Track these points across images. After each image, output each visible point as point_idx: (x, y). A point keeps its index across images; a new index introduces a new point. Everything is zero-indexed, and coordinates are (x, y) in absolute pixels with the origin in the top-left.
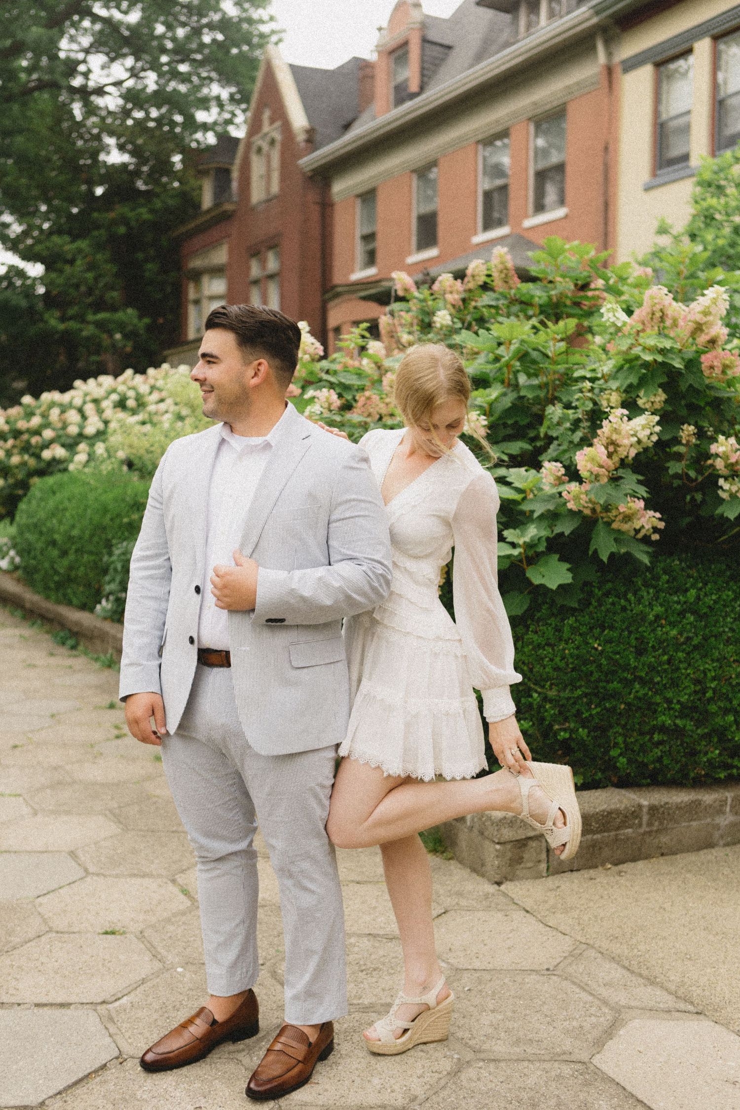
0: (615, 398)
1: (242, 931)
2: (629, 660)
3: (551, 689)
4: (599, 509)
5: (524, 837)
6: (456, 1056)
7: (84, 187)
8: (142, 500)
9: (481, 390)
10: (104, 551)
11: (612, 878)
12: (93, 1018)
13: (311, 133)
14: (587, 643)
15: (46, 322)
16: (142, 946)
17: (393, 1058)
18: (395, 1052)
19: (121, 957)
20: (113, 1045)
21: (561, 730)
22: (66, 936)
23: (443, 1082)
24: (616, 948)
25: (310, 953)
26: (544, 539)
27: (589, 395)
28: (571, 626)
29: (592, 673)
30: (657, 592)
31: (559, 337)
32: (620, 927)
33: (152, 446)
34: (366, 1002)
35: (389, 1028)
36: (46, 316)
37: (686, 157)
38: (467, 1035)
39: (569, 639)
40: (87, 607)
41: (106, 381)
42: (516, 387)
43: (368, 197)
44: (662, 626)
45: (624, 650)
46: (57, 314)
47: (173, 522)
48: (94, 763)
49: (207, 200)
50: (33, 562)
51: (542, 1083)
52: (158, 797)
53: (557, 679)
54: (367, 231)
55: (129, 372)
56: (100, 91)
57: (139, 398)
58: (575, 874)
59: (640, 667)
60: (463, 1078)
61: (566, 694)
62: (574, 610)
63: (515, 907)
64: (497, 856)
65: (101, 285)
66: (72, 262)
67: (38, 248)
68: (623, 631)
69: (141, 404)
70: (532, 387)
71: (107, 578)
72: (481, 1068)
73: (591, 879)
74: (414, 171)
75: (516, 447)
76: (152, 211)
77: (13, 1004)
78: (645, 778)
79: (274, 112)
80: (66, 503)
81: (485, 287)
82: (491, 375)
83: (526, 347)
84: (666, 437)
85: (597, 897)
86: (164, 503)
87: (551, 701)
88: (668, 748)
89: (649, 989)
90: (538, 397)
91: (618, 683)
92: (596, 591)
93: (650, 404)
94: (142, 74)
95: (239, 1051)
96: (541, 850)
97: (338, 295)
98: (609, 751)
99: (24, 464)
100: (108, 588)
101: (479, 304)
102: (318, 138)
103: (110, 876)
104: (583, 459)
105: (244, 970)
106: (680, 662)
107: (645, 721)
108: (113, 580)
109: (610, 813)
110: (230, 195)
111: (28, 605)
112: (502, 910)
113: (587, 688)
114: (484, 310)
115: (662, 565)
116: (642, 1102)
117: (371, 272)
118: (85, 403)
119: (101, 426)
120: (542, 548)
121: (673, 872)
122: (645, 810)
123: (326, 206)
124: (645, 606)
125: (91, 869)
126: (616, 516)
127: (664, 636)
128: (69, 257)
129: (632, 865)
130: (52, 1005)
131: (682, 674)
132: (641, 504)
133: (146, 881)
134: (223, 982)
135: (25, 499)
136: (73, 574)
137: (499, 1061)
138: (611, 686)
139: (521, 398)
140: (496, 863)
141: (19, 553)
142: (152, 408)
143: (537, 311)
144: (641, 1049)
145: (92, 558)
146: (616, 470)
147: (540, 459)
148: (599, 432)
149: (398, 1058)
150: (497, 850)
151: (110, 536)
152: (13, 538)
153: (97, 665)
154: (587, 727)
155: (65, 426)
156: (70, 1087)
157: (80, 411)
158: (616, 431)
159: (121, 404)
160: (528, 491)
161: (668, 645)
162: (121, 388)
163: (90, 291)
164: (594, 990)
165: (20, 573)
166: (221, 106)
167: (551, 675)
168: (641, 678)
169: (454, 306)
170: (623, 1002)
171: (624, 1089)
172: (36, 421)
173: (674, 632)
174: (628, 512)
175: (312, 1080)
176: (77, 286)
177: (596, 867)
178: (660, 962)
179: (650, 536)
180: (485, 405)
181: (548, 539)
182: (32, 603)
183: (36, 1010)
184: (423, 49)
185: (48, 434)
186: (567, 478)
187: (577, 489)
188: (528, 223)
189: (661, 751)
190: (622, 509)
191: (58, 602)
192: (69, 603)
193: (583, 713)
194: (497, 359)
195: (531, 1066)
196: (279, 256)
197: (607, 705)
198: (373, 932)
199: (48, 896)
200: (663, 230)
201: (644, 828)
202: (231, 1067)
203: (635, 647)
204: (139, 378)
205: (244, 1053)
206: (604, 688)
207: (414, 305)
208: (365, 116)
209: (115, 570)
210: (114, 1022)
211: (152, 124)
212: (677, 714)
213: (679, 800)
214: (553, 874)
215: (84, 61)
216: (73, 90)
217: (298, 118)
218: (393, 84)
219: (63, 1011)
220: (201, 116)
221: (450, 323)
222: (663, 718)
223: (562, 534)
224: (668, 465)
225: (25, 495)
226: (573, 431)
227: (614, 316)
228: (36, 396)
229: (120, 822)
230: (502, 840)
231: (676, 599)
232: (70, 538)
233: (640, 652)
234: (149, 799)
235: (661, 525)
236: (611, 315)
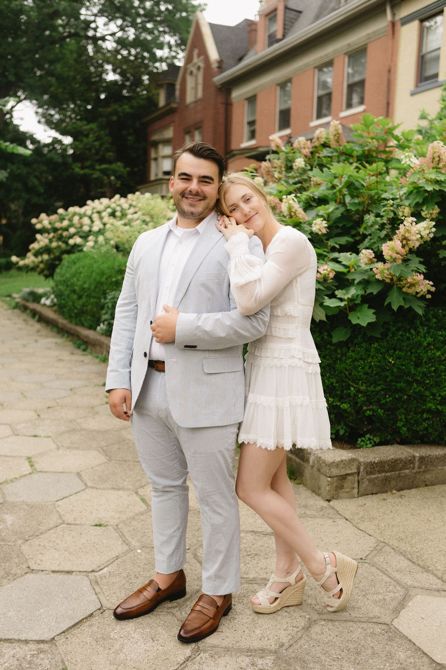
0: (407, 211)
1: (178, 534)
2: (411, 369)
3: (362, 385)
4: (395, 279)
5: (344, 474)
6: (307, 616)
7: (94, 94)
8: (123, 268)
9: (323, 206)
10: (102, 296)
11: (397, 499)
12: (86, 582)
13: (220, 63)
14: (385, 359)
15: (73, 169)
16: (117, 535)
17: (268, 616)
18: (269, 612)
19: (104, 541)
20: (97, 600)
21: (367, 410)
22: (72, 526)
23: (300, 634)
24: (403, 547)
25: (218, 552)
26: (360, 296)
27: (392, 208)
28: (376, 348)
29: (387, 377)
30: (429, 329)
31: (372, 173)
32: (404, 532)
33: (130, 237)
34: (251, 576)
35: (267, 597)
36: (73, 166)
37: (436, 76)
38: (314, 602)
39: (375, 356)
40: (93, 327)
41: (105, 201)
42: (344, 204)
43: (252, 100)
44: (431, 350)
45: (408, 363)
46: (79, 165)
47: (139, 281)
48: (94, 418)
49: (162, 102)
50: (63, 302)
51: (362, 638)
52: (129, 440)
53: (366, 379)
54: (251, 119)
55: (117, 196)
56: (103, 39)
57: (122, 210)
58: (374, 496)
59: (417, 374)
60: (312, 632)
61: (372, 388)
62: (378, 338)
63: (339, 516)
64: (328, 485)
65: (103, 148)
66: (87, 136)
67: (69, 128)
68: (407, 352)
69: (124, 215)
70: (355, 204)
71: (104, 312)
72: (323, 625)
73: (384, 500)
74: (278, 85)
75: (344, 240)
76: (131, 107)
77: (39, 570)
78: (417, 439)
79: (200, 51)
80: (81, 269)
81: (325, 145)
82: (330, 196)
83: (352, 179)
84: (438, 235)
85: (389, 512)
86: (135, 270)
87: (361, 392)
88: (431, 422)
89: (425, 574)
90: (358, 210)
91: (404, 383)
92: (392, 328)
93: (430, 215)
94: (127, 29)
95: (174, 607)
96: (355, 482)
97: (234, 155)
98: (396, 423)
99: (59, 247)
100: (104, 317)
101: (321, 155)
102: (224, 66)
103: (100, 489)
104: (387, 249)
105: (178, 558)
106: (442, 371)
107: (418, 406)
108: (106, 313)
109: (396, 461)
110: (175, 99)
111: (60, 326)
112: (331, 518)
113: (384, 385)
114: (323, 159)
115: (432, 312)
116: (426, 654)
117: (253, 143)
118: (93, 213)
119: (101, 226)
120: (358, 301)
121: (433, 496)
122: (417, 459)
123: (228, 105)
124: (421, 338)
125: (89, 484)
126: (405, 284)
127: (433, 356)
128: (86, 133)
129: (408, 491)
130: (62, 572)
131: (443, 379)
132: (422, 277)
133: (121, 493)
134: (165, 565)
135: (59, 267)
136: (85, 309)
137: (334, 621)
138: (399, 385)
139: (348, 211)
140: (328, 488)
141: (56, 296)
142: (130, 217)
143: (356, 160)
144: (423, 616)
145: (95, 300)
146: (406, 255)
147: (358, 247)
148: (397, 231)
149: (271, 616)
150: (328, 481)
151: (105, 288)
152: (53, 288)
153: (97, 360)
154: (383, 409)
155: (81, 226)
156: (70, 628)
157: (90, 218)
158: (408, 231)
159: (113, 214)
160: (351, 267)
161: (435, 361)
162: (113, 205)
163: (97, 153)
164: (391, 574)
165: (56, 308)
166: (170, 47)
167: (362, 377)
168: (417, 380)
169: (306, 156)
170: (409, 583)
171: (415, 644)
172: (66, 223)
173: (438, 353)
174: (413, 282)
175: (218, 629)
176: (90, 150)
177: (387, 492)
178: (430, 556)
179: (425, 296)
180: (325, 215)
181: (362, 296)
182: (62, 324)
183: (52, 575)
184: (285, 13)
185: (72, 230)
186: (376, 260)
187: (382, 266)
188: (343, 114)
189: (427, 424)
190: (409, 280)
191: (77, 324)
192: (83, 325)
193: (381, 401)
194: (333, 187)
195: (354, 625)
196: (201, 133)
197: (397, 396)
198: (255, 530)
199: (63, 501)
200: (423, 117)
201: (416, 469)
202: (169, 618)
203: (415, 362)
204: (123, 200)
205: (177, 609)
206: (395, 386)
207: (282, 156)
208: (251, 53)
209: (108, 307)
210: (98, 584)
211: (132, 58)
212: (438, 402)
213: (437, 454)
214: (361, 496)
215: (94, 21)
216: (88, 38)
217: (214, 54)
218: (267, 34)
219: (68, 576)
220: (159, 53)
221: (304, 166)
222: (430, 405)
223: (372, 293)
224: (438, 252)
225: (59, 264)
226: (380, 230)
227: (410, 160)
228: (66, 209)
229: (107, 455)
230: (332, 475)
231: (440, 333)
232: (83, 289)
233: (417, 365)
234: (124, 441)
235: (433, 289)
236: (407, 160)
